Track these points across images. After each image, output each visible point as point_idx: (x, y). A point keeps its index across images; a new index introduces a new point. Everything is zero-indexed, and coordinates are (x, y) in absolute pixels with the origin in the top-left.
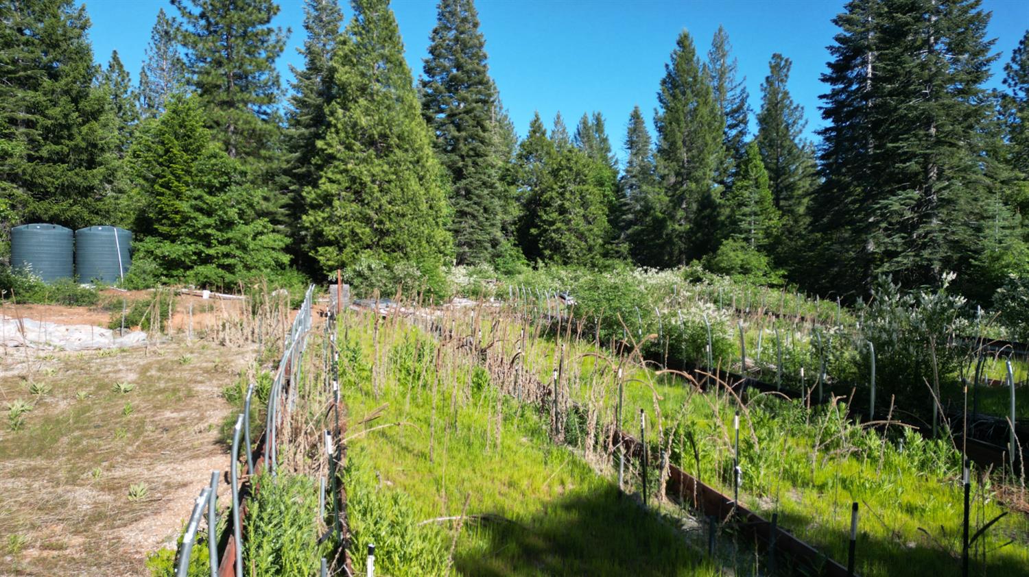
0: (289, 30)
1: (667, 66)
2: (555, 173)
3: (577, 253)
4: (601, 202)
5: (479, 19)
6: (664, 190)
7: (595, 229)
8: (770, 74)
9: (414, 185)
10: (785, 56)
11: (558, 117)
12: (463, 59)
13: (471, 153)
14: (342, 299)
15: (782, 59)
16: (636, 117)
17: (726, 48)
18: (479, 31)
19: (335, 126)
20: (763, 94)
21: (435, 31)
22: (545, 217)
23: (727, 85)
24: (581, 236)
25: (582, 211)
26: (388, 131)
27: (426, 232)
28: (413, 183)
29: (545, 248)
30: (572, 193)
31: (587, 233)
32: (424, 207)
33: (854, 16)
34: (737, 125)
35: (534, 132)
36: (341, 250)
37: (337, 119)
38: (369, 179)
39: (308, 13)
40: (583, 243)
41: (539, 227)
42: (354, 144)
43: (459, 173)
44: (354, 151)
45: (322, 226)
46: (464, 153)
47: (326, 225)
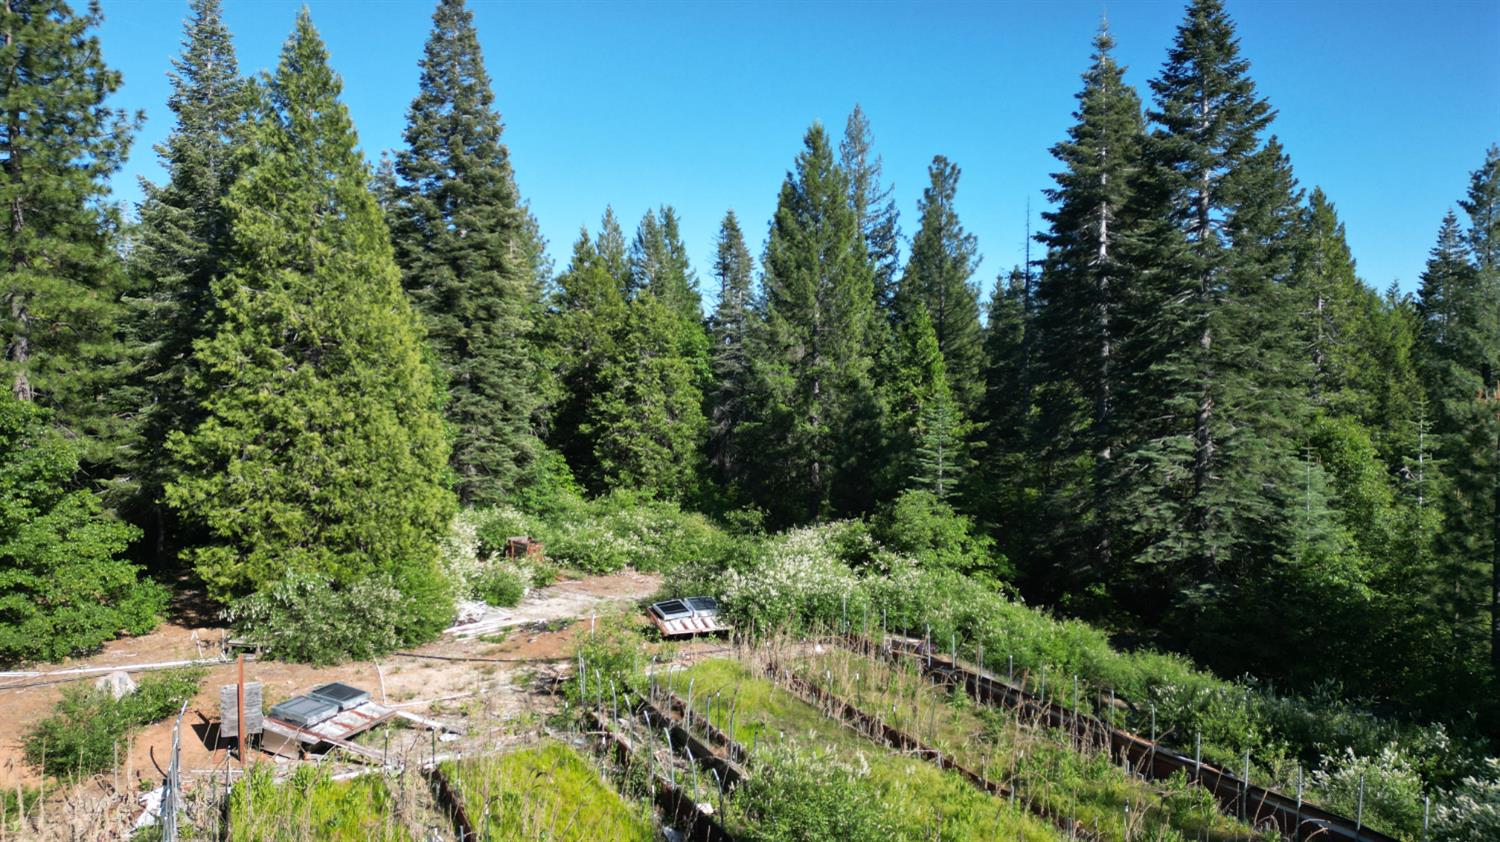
0: (140, 115)
1: (790, 175)
2: (619, 336)
3: (656, 467)
4: (692, 383)
5: (493, 88)
6: (787, 368)
7: (685, 426)
8: (929, 185)
9: (388, 424)
10: (951, 161)
11: (609, 214)
12: (465, 155)
13: (482, 314)
14: (245, 711)
15: (946, 165)
16: (731, 230)
17: (866, 139)
18: (493, 108)
19: (234, 319)
20: (920, 215)
21: (416, 106)
22: (603, 408)
23: (868, 195)
24: (662, 440)
25: (663, 397)
26: (339, 331)
27: (411, 506)
28: (387, 422)
29: (605, 457)
30: (646, 368)
31: (672, 434)
32: (408, 463)
33: (1080, 148)
34: (883, 256)
35: (581, 260)
36: (245, 551)
37: (237, 305)
38: (302, 422)
39: (178, 84)
40: (666, 450)
41: (593, 423)
42: (272, 355)
43: (460, 348)
44: (271, 368)
45: (205, 509)
46: (469, 314)
47: (213, 507)
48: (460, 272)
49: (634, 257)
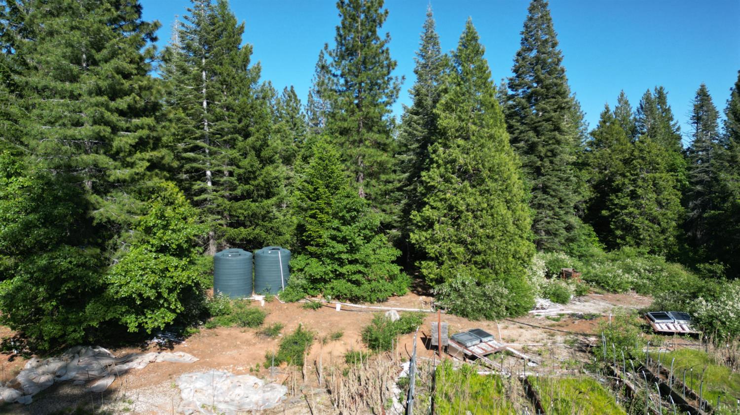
0: (403, 78)
2: (626, 162)
3: (649, 236)
4: (674, 187)
5: (557, 39)
7: (669, 212)
9: (502, 209)
11: (622, 95)
12: (542, 75)
13: (549, 154)
14: (441, 335)
16: (703, 96)
18: (557, 49)
19: (437, 162)
21: (519, 54)
22: (616, 201)
25: (655, 196)
26: (480, 166)
27: (513, 249)
28: (502, 208)
29: (617, 229)
30: (644, 180)
31: (660, 217)
32: (511, 228)
35: (605, 122)
36: (441, 264)
37: (438, 156)
38: (464, 208)
39: (418, 62)
40: (656, 226)
41: (610, 210)
42: (452, 178)
43: (537, 172)
44: (452, 183)
45: (425, 244)
46: (542, 154)
47: (428, 244)
48: (538, 133)
49: (638, 117)
